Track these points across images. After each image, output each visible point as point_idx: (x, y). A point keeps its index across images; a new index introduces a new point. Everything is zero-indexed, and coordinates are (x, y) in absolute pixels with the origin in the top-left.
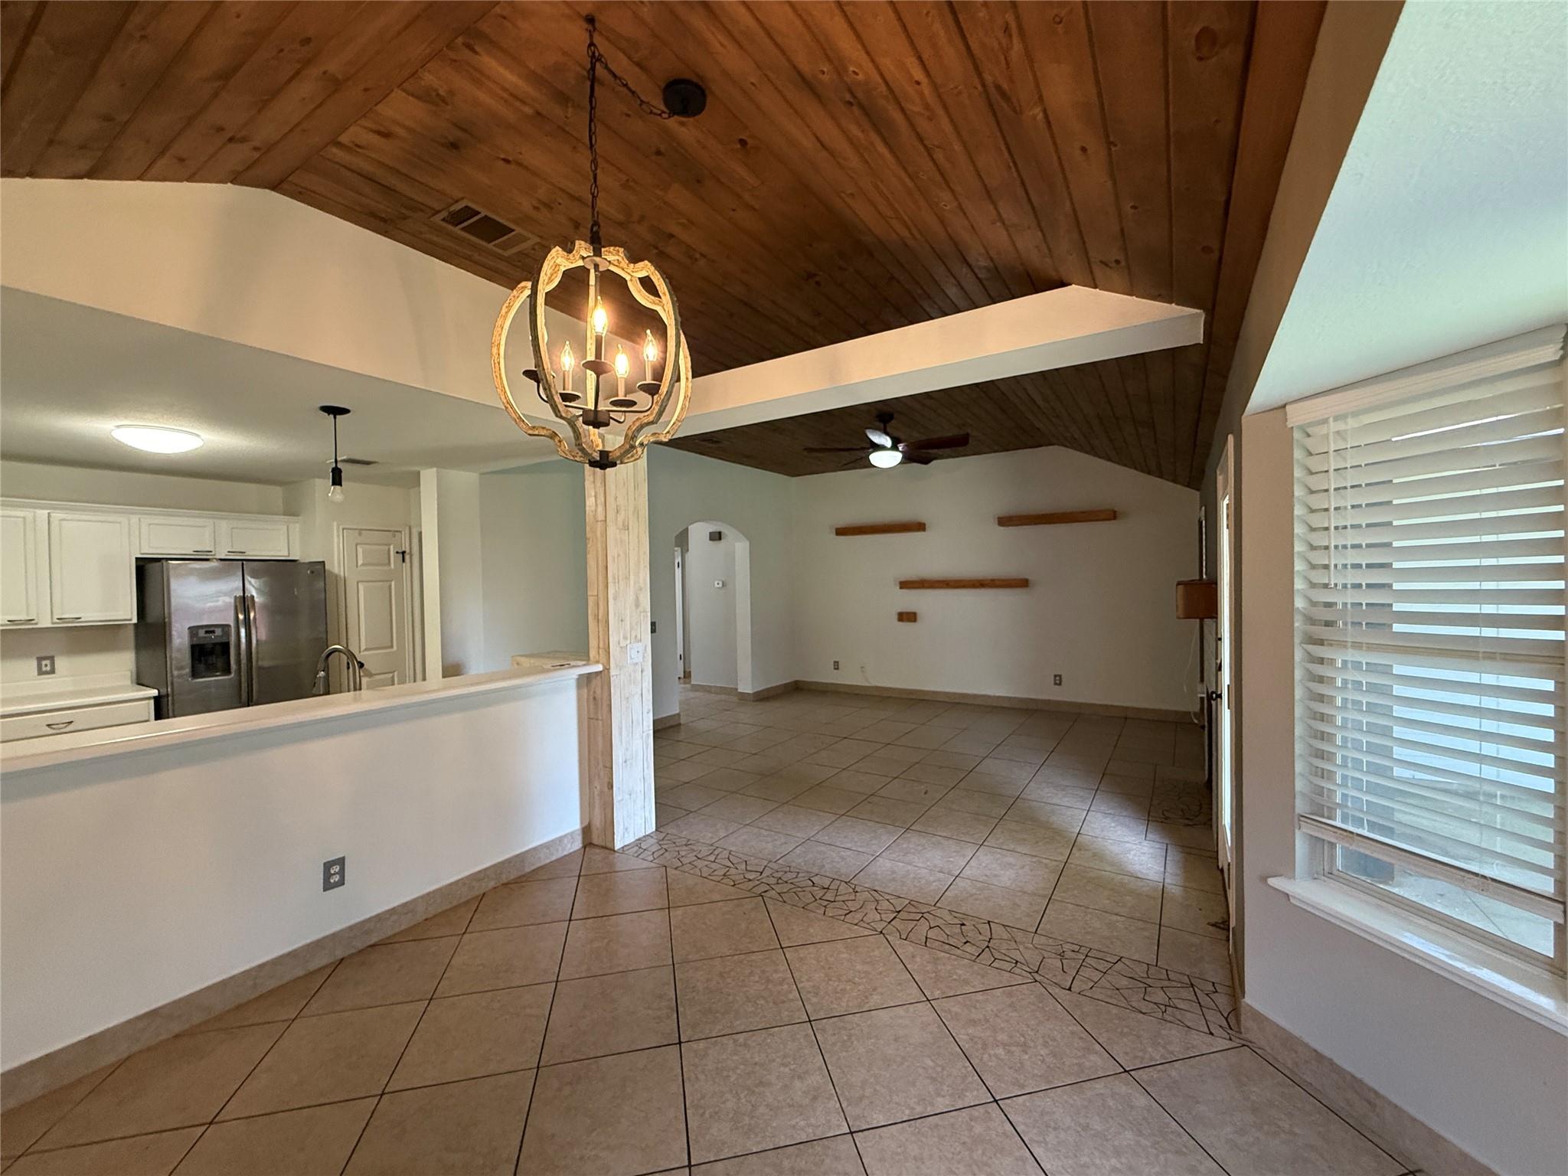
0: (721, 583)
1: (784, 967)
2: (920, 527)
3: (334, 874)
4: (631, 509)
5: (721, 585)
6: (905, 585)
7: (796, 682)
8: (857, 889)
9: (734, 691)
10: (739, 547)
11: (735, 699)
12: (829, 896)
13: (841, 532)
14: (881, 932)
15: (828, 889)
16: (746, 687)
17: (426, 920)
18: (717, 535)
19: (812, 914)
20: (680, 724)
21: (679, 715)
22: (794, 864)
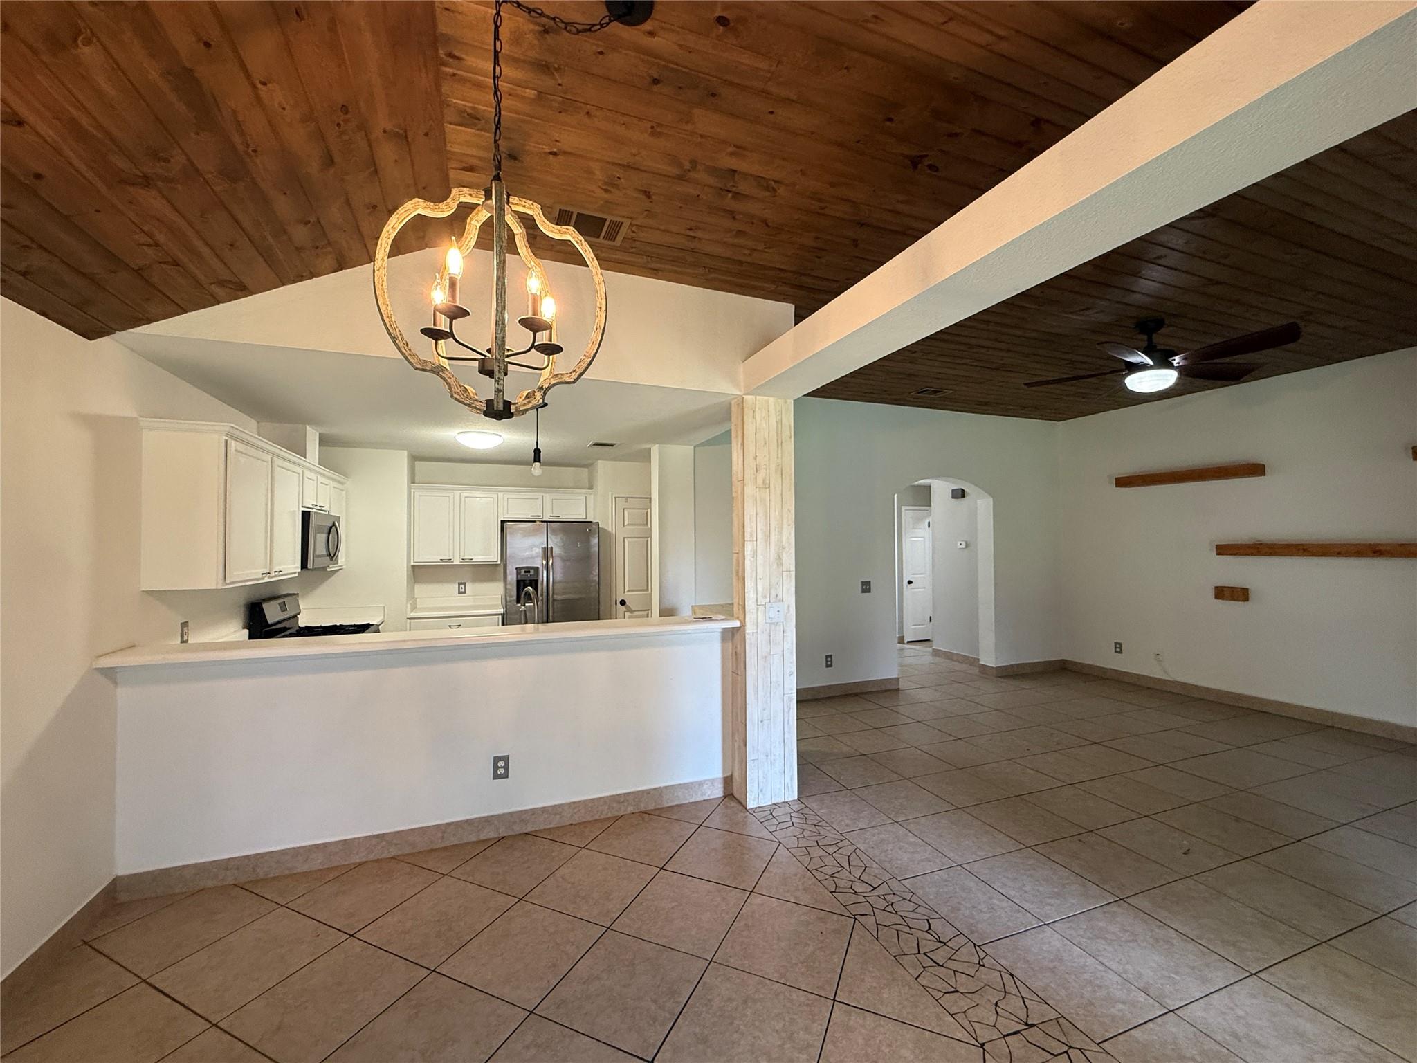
0: (964, 543)
1: (819, 1028)
2: (1256, 470)
3: (501, 767)
4: (773, 467)
5: (963, 546)
6: (1223, 550)
7: (1064, 662)
8: (985, 962)
9: (974, 662)
10: (982, 505)
11: (976, 670)
12: (940, 956)
13: (1122, 482)
14: (982, 1045)
15: (945, 943)
16: (989, 659)
17: (571, 824)
18: (960, 493)
19: (900, 971)
20: (898, 690)
21: (897, 679)
22: (920, 892)
